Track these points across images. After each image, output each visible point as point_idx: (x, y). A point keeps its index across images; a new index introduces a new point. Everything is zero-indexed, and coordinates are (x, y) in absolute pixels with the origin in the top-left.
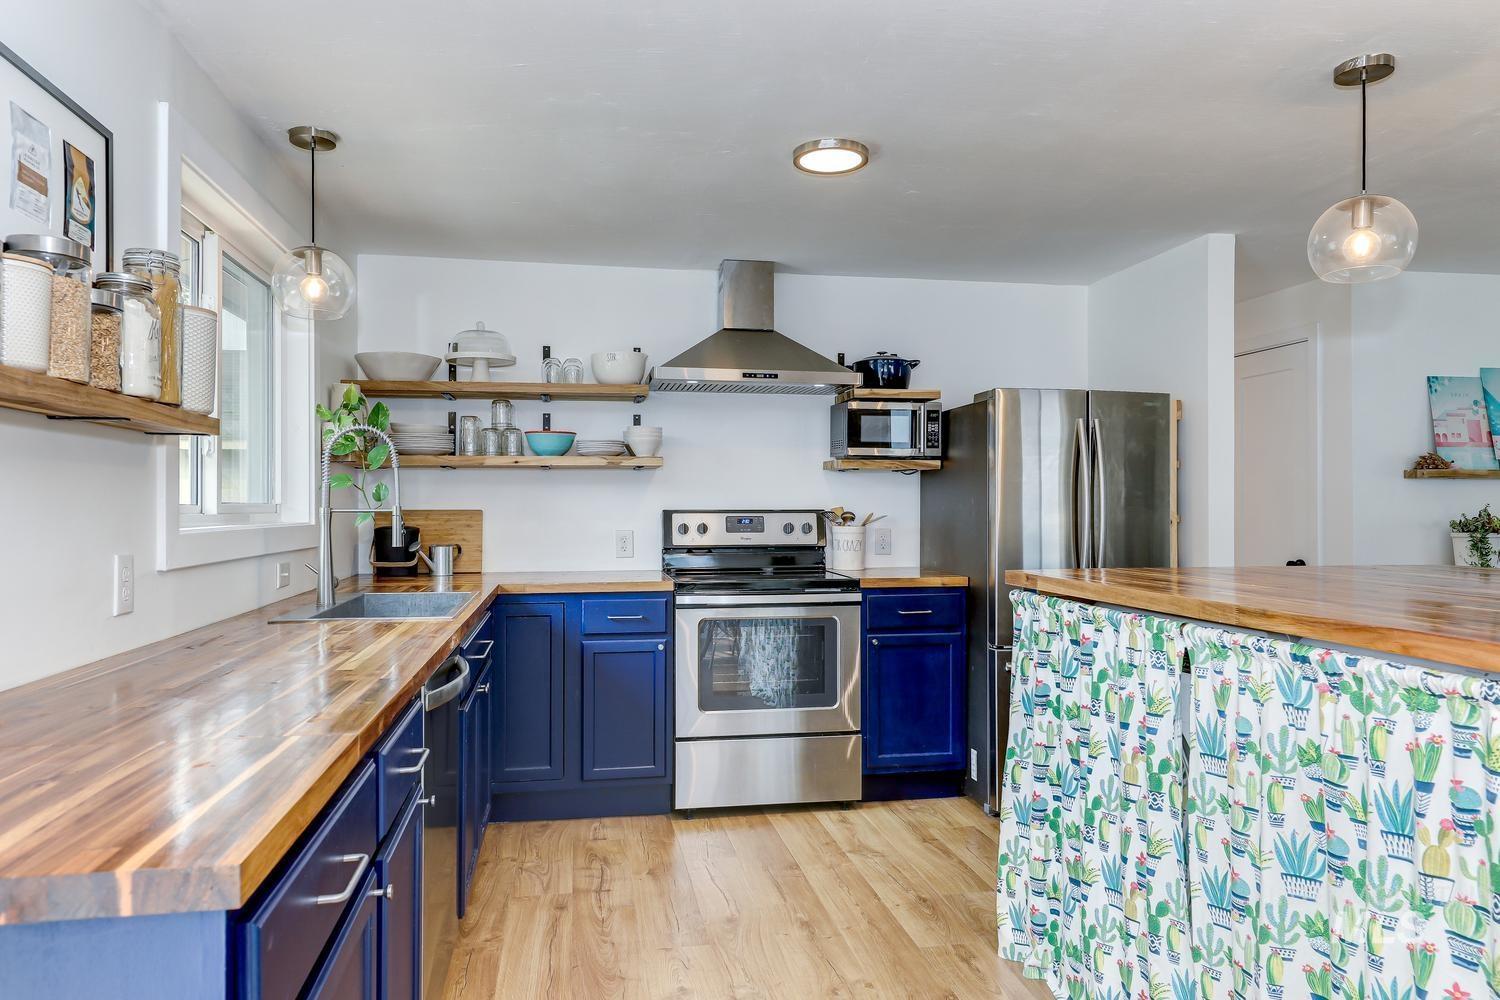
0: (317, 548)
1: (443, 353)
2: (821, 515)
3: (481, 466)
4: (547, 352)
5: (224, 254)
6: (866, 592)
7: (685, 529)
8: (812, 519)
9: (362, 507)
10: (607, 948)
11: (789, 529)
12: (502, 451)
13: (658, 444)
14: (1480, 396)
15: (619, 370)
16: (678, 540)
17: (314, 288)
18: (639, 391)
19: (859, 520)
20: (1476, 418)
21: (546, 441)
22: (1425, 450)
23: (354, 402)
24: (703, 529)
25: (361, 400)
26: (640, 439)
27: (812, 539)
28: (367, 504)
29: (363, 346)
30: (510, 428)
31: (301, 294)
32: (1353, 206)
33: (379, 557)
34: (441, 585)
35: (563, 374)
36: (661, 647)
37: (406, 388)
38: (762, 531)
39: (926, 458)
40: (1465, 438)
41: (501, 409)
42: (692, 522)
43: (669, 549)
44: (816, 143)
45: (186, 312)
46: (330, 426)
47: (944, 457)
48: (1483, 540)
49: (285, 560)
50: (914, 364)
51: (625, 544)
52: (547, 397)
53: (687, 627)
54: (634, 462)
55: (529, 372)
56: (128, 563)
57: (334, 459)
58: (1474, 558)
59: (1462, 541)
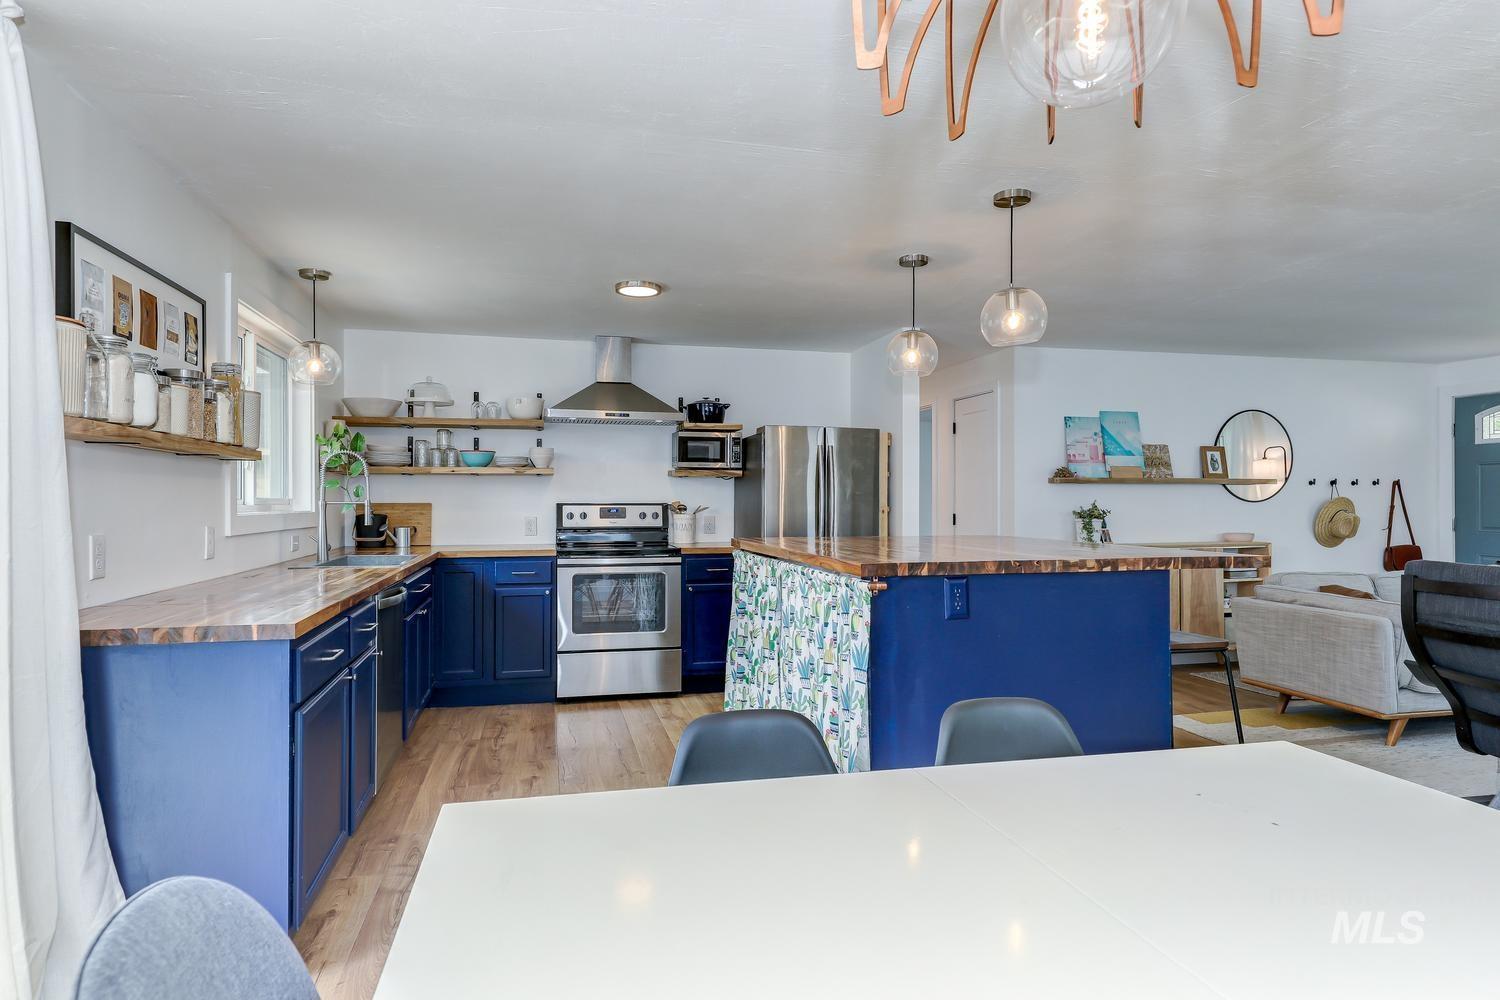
0: (316, 528)
1: (404, 397)
2: (665, 507)
3: (429, 473)
4: (476, 397)
5: (258, 344)
6: (684, 557)
7: (571, 516)
8: (659, 510)
9: (347, 500)
10: (496, 763)
11: (643, 516)
12: (444, 463)
13: (550, 459)
14: (1099, 430)
15: (524, 409)
16: (567, 523)
17: (315, 366)
18: (538, 423)
19: (690, 510)
20: (1095, 444)
21: (475, 457)
22: (1062, 464)
23: (341, 432)
24: (584, 516)
25: (346, 431)
26: (539, 456)
27: (659, 523)
28: (350, 500)
29: (346, 395)
30: (450, 448)
31: (307, 370)
33: (359, 535)
34: (402, 552)
35: (486, 411)
36: (547, 592)
37: (376, 421)
38: (625, 517)
39: (733, 469)
40: (1087, 457)
41: (444, 436)
42: (577, 511)
43: (560, 529)
44: (627, 282)
45: (246, 394)
46: (324, 448)
47: (744, 468)
48: (1090, 524)
49: (296, 534)
50: (726, 406)
51: (531, 527)
52: (477, 427)
53: (565, 578)
54: (534, 471)
55: (464, 410)
56: (212, 532)
57: (328, 469)
58: (1085, 534)
59: (1080, 523)
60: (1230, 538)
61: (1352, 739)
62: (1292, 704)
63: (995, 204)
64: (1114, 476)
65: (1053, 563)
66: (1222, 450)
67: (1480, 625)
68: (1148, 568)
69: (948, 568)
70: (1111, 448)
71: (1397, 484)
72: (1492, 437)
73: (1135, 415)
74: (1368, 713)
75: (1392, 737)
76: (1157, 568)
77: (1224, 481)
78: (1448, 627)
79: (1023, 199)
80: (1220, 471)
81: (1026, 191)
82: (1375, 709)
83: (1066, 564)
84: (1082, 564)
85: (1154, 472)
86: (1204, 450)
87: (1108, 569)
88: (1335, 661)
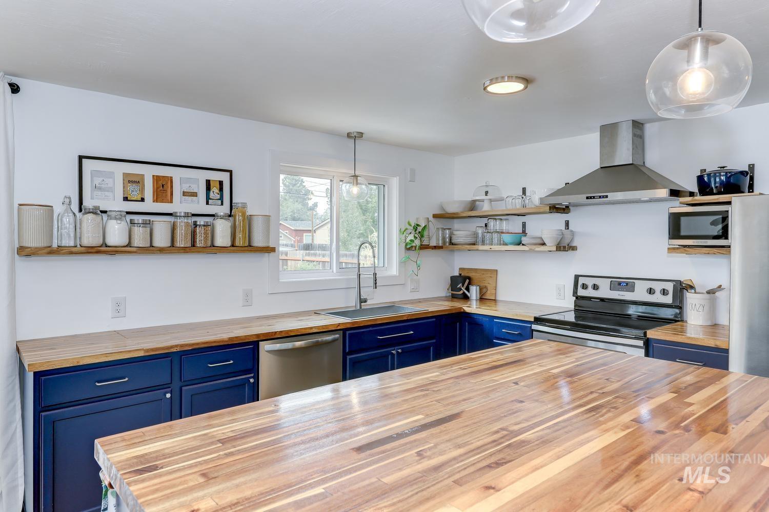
2: (676, 284)
4: (524, 190)
7: (585, 286)
8: (670, 287)
11: (652, 291)
12: (492, 243)
16: (581, 292)
17: (355, 190)
24: (596, 287)
27: (667, 299)
32: (687, 45)
38: (634, 292)
42: (589, 283)
43: (578, 297)
51: (560, 292)
54: (546, 249)
56: (249, 291)
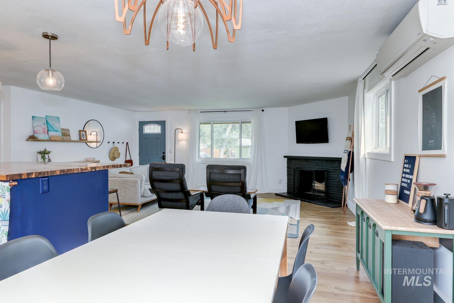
14: (45, 122)
20: (44, 127)
22: (31, 134)
40: (41, 132)
48: (44, 156)
58: (42, 160)
59: (40, 156)
60: (88, 159)
61: (130, 212)
62: (113, 207)
63: (43, 36)
64: (52, 139)
65: (78, 169)
66: (85, 132)
67: (166, 177)
68: (104, 169)
69: (43, 174)
70: (50, 129)
71: (127, 143)
72: (147, 132)
73: (58, 118)
74: (134, 204)
75: (139, 210)
76: (106, 169)
77: (86, 141)
78: (159, 179)
79: (54, 38)
80: (85, 138)
81: (56, 35)
82: (136, 203)
83: (82, 169)
84: (86, 169)
85: (65, 138)
86: (80, 131)
87: (93, 170)
88: (126, 192)
